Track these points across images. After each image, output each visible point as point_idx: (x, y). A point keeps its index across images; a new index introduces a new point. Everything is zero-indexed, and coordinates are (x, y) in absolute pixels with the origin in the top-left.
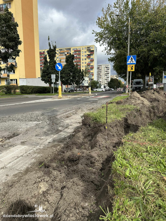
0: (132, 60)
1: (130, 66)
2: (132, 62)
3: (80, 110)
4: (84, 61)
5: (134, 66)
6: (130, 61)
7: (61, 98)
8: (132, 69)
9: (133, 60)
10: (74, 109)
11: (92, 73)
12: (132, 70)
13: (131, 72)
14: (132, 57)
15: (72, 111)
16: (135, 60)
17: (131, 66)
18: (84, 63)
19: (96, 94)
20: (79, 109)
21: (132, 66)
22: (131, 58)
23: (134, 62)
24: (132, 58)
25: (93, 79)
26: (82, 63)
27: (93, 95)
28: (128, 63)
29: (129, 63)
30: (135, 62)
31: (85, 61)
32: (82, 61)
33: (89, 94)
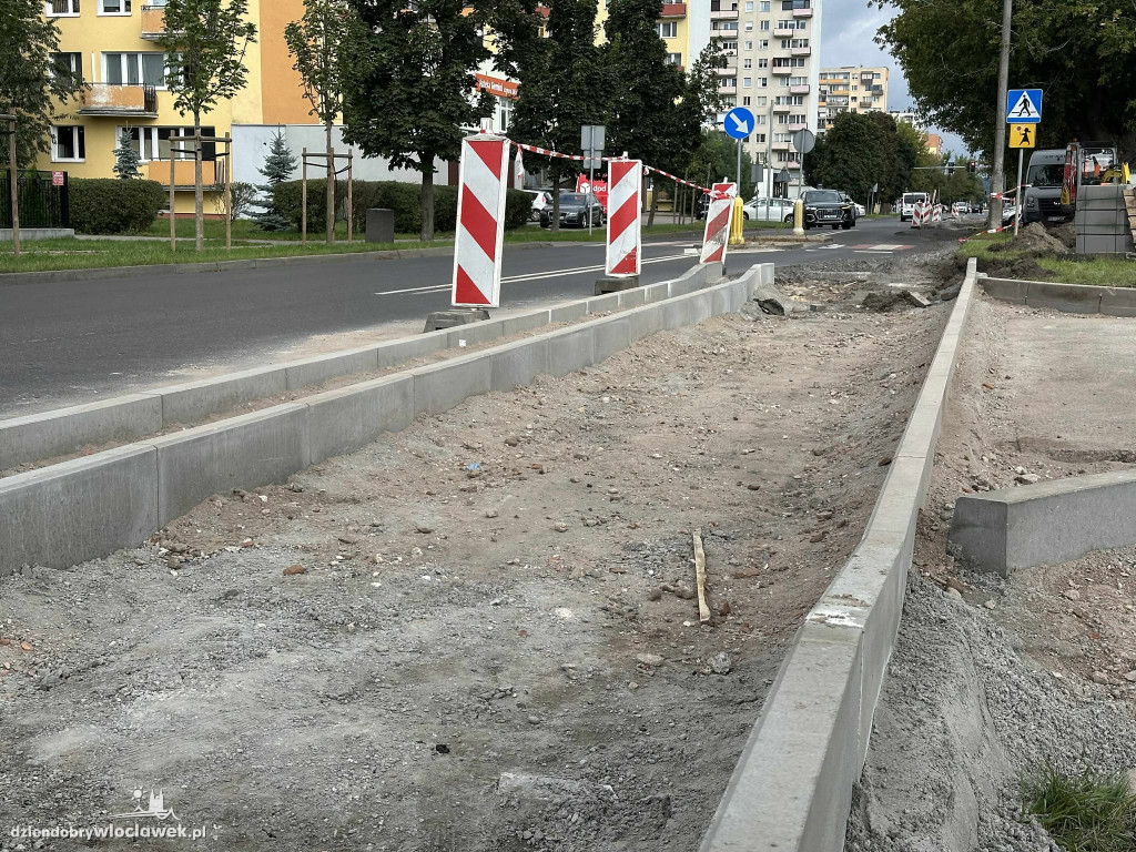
0: (1025, 107)
1: (1019, 128)
2: (1025, 115)
5: (1032, 128)
6: (1018, 108)
8: (1026, 139)
9: (1032, 108)
12: (1025, 145)
13: (1022, 151)
14: (1027, 97)
16: (1037, 109)
17: (1023, 127)
21: (1027, 130)
22: (1022, 99)
23: (1032, 116)
24: (1025, 101)
28: (1011, 116)
29: (1015, 116)
30: (1036, 115)
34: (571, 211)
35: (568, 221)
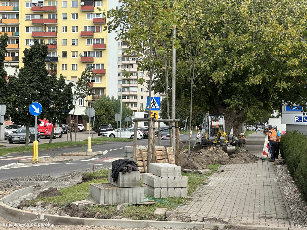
0: (154, 104)
2: (154, 107)
3: (77, 176)
4: (70, 23)
7: (37, 162)
9: (156, 104)
10: (70, 175)
11: (98, 65)
14: (155, 100)
15: (69, 176)
17: (153, 112)
18: (70, 29)
19: (105, 153)
20: (76, 174)
21: (155, 114)
22: (152, 101)
24: (154, 101)
25: (103, 89)
26: (60, 30)
27: (95, 156)
30: (159, 108)
31: (75, 23)
32: (61, 23)
33: (88, 154)
34: (22, 136)
35: (21, 140)
